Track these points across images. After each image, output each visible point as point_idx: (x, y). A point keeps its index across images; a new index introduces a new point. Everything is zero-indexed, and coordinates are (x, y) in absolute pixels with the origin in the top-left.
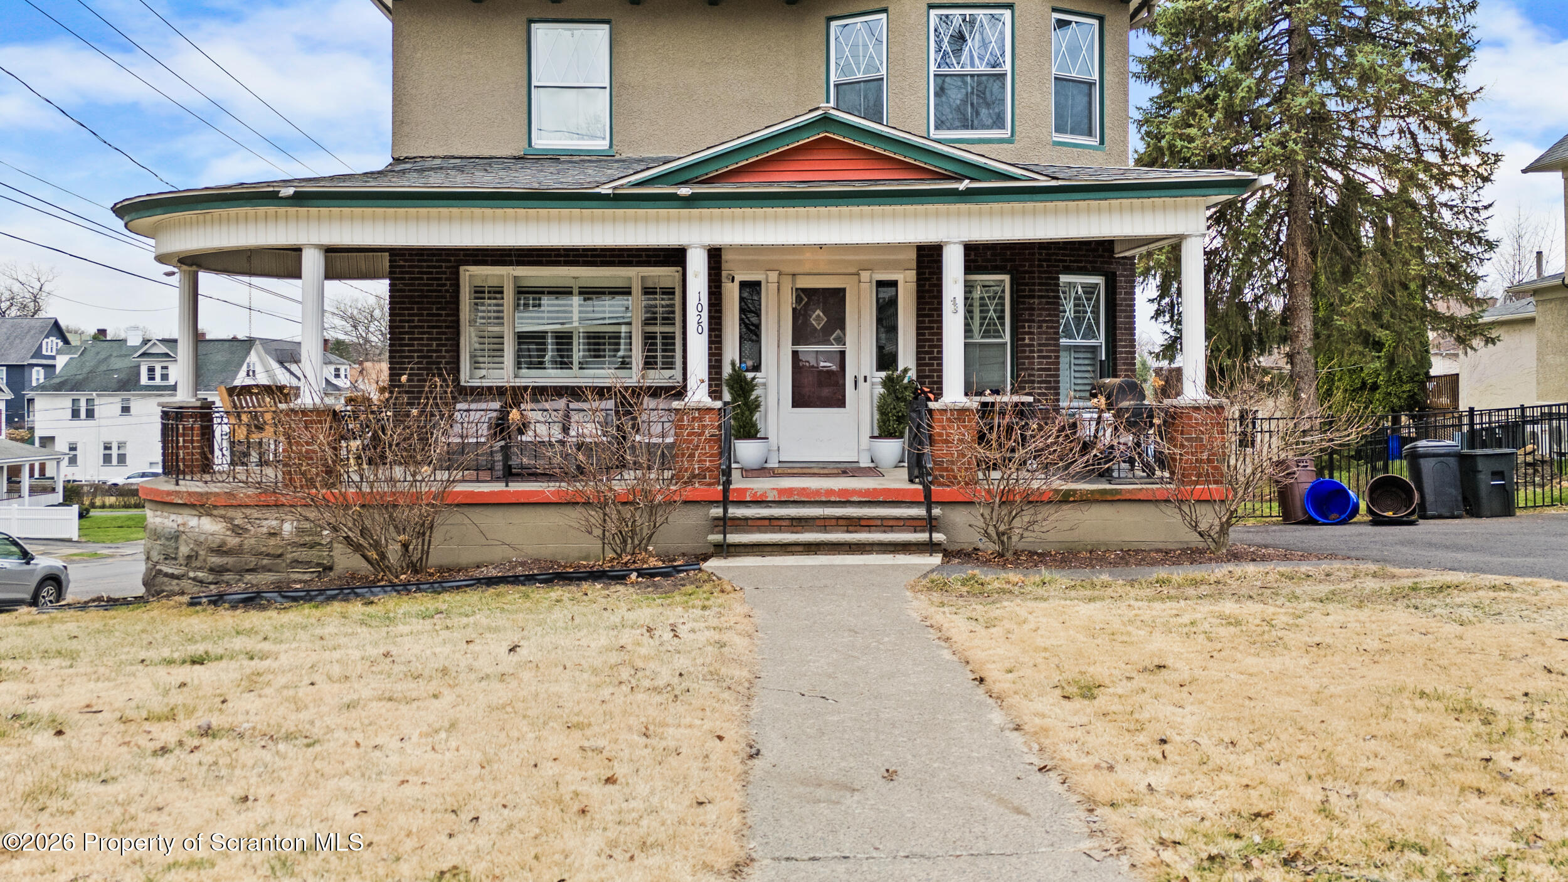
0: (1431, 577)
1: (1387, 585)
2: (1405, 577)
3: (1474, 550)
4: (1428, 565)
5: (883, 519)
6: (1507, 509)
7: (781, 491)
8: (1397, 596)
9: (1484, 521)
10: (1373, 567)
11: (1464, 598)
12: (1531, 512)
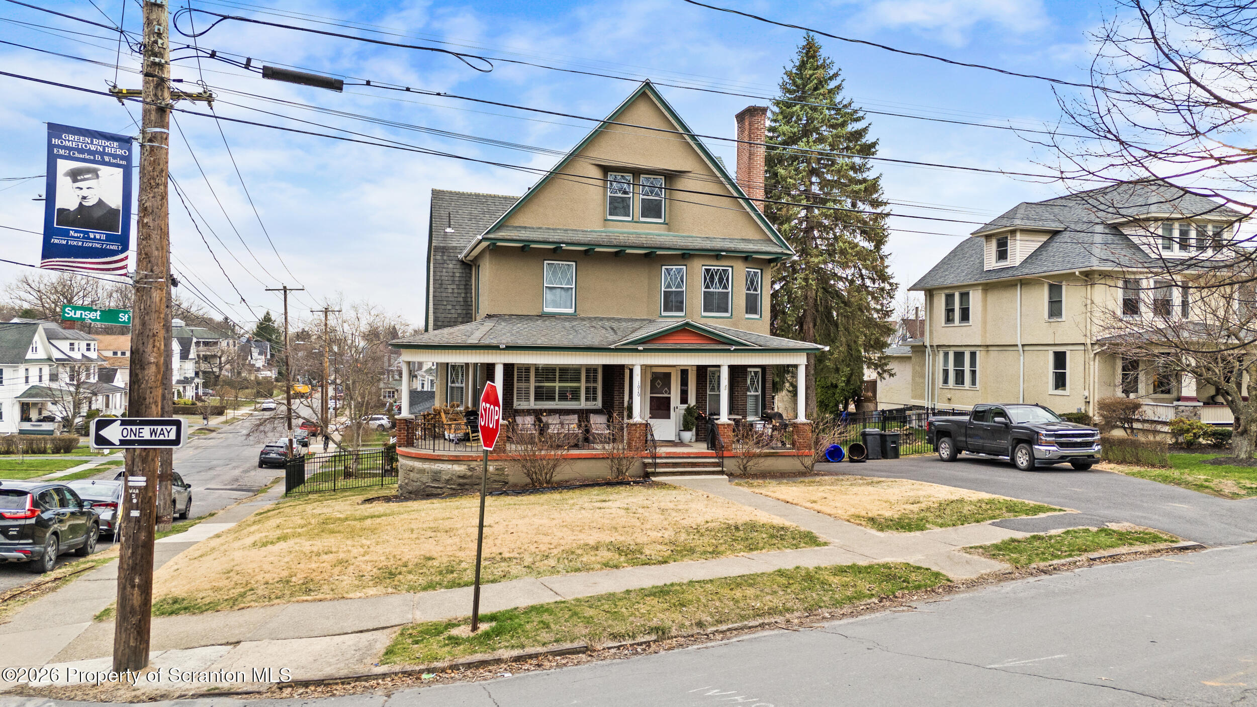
0: (876, 479)
1: (865, 482)
2: (869, 479)
3: (886, 471)
4: (874, 476)
5: (703, 463)
6: (896, 455)
7: (667, 453)
8: (868, 484)
9: (888, 460)
10: (860, 477)
11: (885, 484)
12: (905, 457)
